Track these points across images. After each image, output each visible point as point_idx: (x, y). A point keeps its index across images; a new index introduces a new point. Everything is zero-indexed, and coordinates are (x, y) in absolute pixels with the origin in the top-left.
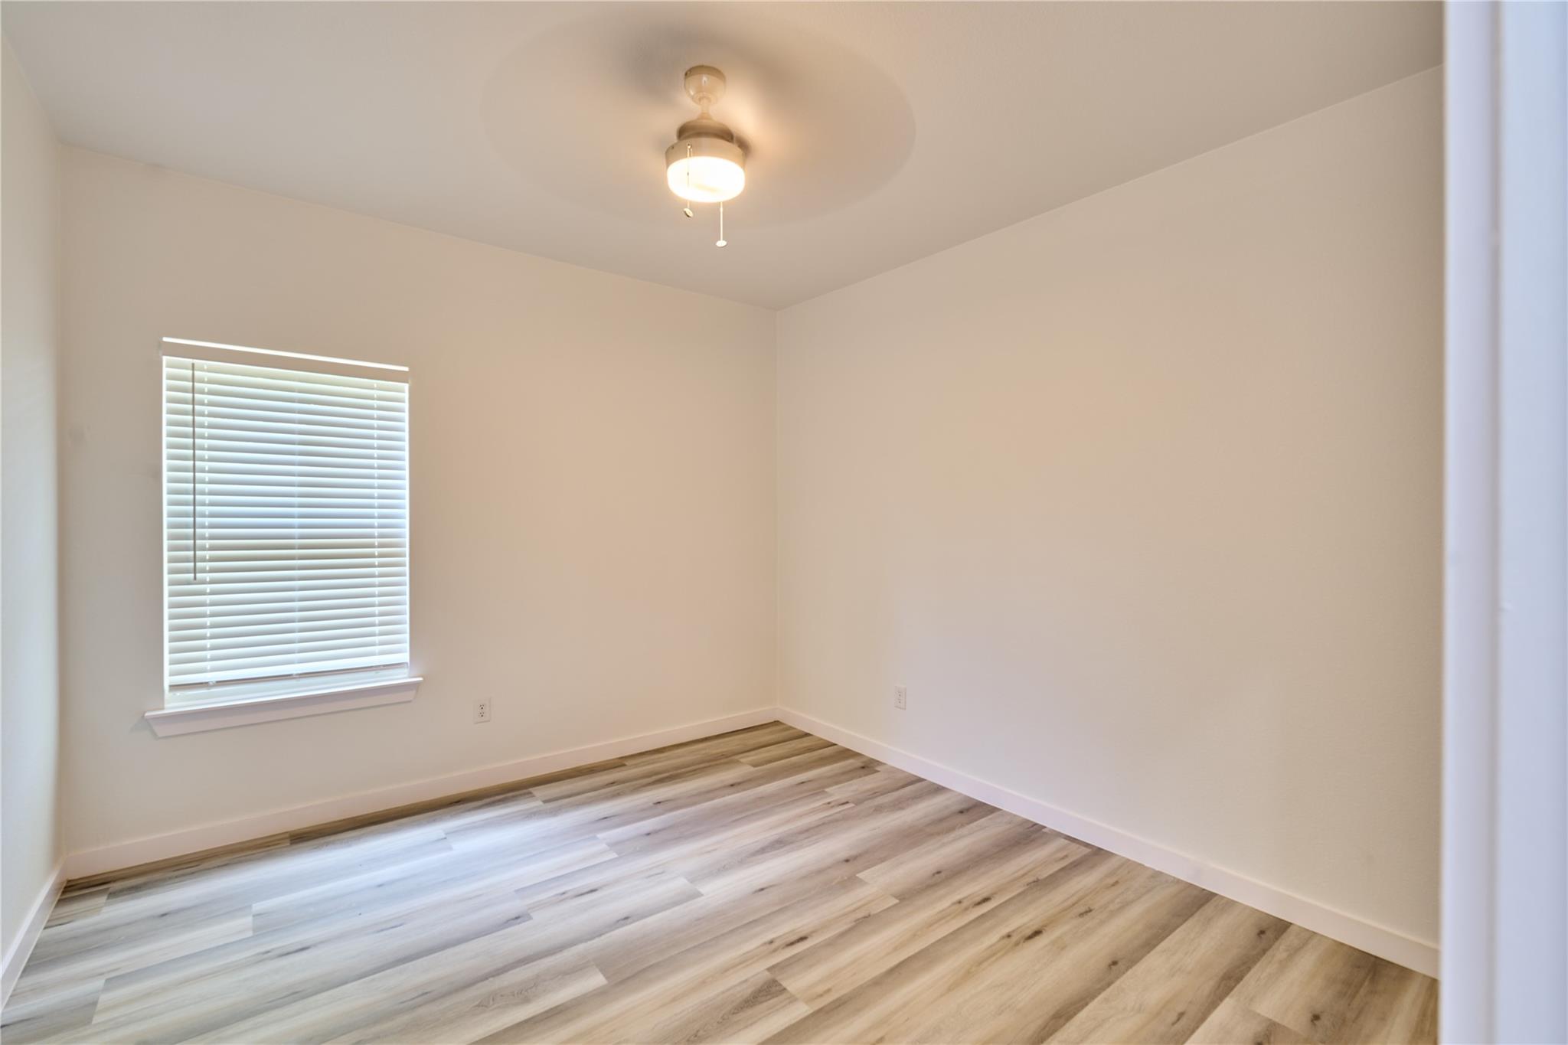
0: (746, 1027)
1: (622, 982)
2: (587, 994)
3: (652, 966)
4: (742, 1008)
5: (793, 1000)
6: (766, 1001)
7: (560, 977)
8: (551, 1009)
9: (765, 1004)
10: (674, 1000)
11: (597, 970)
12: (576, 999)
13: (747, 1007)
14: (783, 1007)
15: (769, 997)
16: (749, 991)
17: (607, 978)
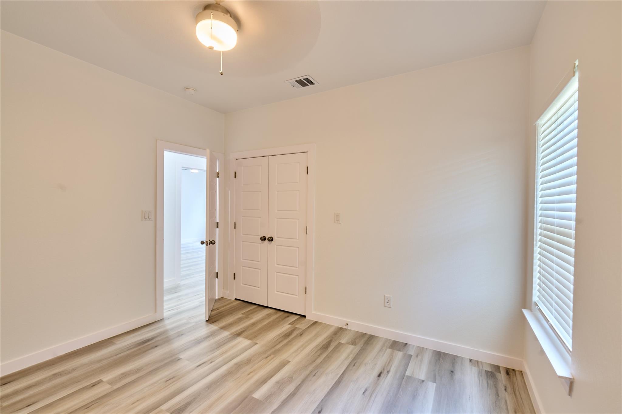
0: (190, 395)
1: (246, 398)
2: (257, 390)
3: (237, 407)
4: (191, 401)
5: (168, 410)
6: (181, 406)
7: (273, 393)
8: (266, 382)
9: (181, 405)
10: (221, 397)
11: (260, 399)
12: (260, 388)
13: (189, 402)
14: (173, 406)
15: (179, 409)
16: (188, 409)
17: (253, 398)
